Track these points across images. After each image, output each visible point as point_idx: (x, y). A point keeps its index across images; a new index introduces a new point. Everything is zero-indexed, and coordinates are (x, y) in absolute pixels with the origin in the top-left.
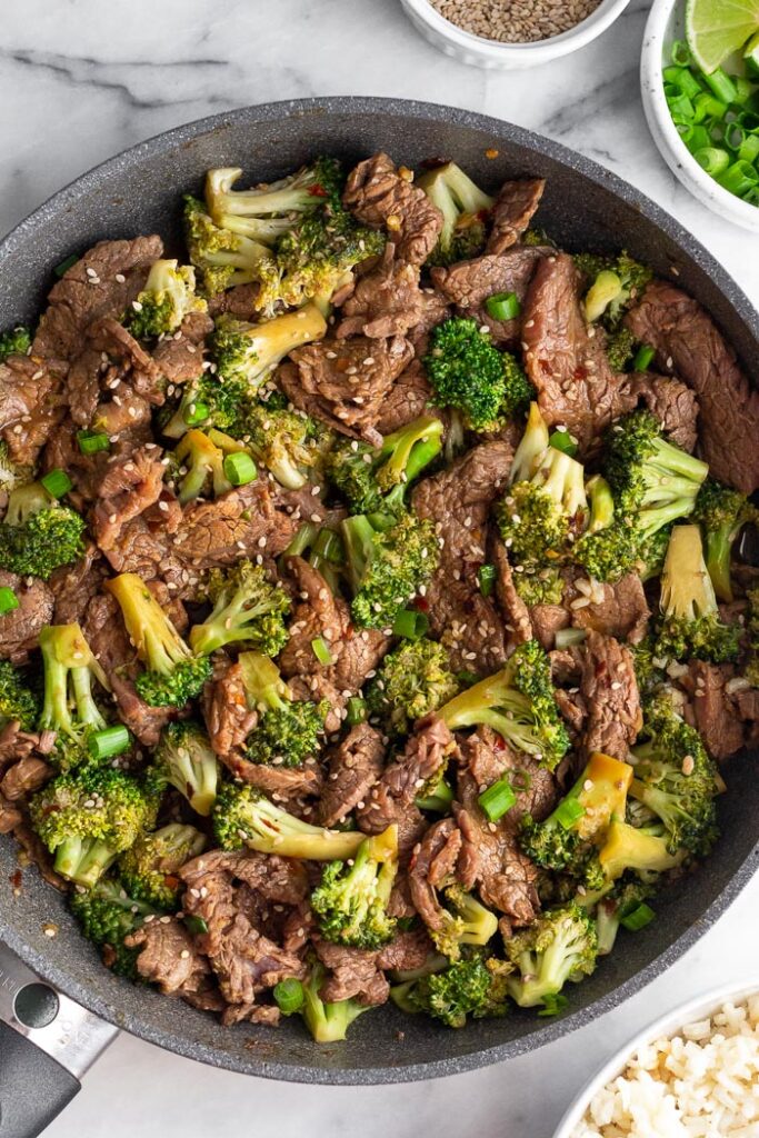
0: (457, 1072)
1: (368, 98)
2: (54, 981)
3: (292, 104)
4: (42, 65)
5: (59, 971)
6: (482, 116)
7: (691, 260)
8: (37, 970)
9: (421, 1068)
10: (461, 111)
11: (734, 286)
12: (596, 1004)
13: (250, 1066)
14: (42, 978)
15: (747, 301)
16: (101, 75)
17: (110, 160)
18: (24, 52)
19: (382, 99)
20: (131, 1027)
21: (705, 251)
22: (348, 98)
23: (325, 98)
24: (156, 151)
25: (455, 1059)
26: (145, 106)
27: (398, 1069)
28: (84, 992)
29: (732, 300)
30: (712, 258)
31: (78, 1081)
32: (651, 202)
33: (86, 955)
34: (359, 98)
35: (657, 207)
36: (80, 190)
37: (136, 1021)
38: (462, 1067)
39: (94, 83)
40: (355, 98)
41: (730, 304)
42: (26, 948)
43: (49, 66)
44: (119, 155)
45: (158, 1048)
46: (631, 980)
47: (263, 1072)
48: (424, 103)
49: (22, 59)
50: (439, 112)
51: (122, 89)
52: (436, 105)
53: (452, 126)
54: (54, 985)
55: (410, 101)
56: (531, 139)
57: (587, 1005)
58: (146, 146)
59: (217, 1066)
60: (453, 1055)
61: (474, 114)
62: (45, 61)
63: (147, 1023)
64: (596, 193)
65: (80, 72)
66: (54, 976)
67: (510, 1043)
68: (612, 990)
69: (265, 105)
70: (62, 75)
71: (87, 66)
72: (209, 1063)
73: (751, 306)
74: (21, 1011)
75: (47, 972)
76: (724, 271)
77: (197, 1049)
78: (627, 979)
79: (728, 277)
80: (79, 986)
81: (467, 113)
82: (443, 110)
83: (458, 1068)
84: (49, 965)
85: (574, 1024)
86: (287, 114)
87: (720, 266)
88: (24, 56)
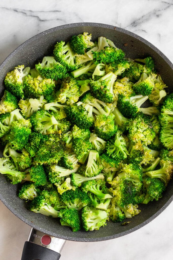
0: (140, 228)
1: (59, 26)
2: (49, 234)
3: (44, 32)
4: (20, 12)
5: (49, 232)
6: (85, 23)
7: (138, 40)
8: (44, 232)
9: (132, 229)
10: (80, 23)
11: (149, 43)
12: (165, 205)
13: (96, 240)
14: (46, 234)
15: (153, 45)
16: (33, 14)
17: (9, 56)
18: (16, 9)
19: (63, 26)
20: (68, 239)
21: (141, 37)
22: (55, 28)
23: (51, 29)
24: (18, 51)
25: (139, 225)
26: (43, 21)
27: (127, 231)
28: (56, 234)
29: (150, 46)
30: (143, 38)
31: (60, 254)
32: (126, 30)
33: (54, 227)
34: (58, 27)
35: (128, 31)
36: (4, 64)
37: (68, 237)
38: (141, 227)
39: (31, 16)
40: (57, 27)
41: (149, 47)
42: (41, 229)
43: (21, 12)
44: (10, 54)
45: (75, 242)
46: (171, 197)
47: (99, 240)
48: (72, 24)
49: (16, 11)
50: (76, 25)
51: (38, 17)
52: (75, 23)
53: (79, 27)
54: (49, 235)
55: (69, 24)
56: (97, 25)
57: (163, 206)
58: (16, 50)
59: (88, 242)
60: (138, 225)
61: (83, 23)
62: (20, 11)
63: (71, 237)
64: (114, 32)
65: (28, 13)
66: (49, 233)
67: (149, 218)
68: (168, 201)
69: (38, 34)
70: (24, 14)
71: (30, 12)
72: (87, 242)
73: (154, 46)
74: (43, 242)
75: (47, 232)
76: (146, 40)
77: (83, 239)
78: (170, 197)
79: (147, 41)
80: (54, 233)
81: (82, 23)
82: (76, 24)
83: (140, 227)
84: (47, 231)
85: (162, 210)
86: (44, 35)
87: (145, 40)
88: (16, 10)
